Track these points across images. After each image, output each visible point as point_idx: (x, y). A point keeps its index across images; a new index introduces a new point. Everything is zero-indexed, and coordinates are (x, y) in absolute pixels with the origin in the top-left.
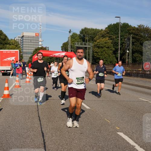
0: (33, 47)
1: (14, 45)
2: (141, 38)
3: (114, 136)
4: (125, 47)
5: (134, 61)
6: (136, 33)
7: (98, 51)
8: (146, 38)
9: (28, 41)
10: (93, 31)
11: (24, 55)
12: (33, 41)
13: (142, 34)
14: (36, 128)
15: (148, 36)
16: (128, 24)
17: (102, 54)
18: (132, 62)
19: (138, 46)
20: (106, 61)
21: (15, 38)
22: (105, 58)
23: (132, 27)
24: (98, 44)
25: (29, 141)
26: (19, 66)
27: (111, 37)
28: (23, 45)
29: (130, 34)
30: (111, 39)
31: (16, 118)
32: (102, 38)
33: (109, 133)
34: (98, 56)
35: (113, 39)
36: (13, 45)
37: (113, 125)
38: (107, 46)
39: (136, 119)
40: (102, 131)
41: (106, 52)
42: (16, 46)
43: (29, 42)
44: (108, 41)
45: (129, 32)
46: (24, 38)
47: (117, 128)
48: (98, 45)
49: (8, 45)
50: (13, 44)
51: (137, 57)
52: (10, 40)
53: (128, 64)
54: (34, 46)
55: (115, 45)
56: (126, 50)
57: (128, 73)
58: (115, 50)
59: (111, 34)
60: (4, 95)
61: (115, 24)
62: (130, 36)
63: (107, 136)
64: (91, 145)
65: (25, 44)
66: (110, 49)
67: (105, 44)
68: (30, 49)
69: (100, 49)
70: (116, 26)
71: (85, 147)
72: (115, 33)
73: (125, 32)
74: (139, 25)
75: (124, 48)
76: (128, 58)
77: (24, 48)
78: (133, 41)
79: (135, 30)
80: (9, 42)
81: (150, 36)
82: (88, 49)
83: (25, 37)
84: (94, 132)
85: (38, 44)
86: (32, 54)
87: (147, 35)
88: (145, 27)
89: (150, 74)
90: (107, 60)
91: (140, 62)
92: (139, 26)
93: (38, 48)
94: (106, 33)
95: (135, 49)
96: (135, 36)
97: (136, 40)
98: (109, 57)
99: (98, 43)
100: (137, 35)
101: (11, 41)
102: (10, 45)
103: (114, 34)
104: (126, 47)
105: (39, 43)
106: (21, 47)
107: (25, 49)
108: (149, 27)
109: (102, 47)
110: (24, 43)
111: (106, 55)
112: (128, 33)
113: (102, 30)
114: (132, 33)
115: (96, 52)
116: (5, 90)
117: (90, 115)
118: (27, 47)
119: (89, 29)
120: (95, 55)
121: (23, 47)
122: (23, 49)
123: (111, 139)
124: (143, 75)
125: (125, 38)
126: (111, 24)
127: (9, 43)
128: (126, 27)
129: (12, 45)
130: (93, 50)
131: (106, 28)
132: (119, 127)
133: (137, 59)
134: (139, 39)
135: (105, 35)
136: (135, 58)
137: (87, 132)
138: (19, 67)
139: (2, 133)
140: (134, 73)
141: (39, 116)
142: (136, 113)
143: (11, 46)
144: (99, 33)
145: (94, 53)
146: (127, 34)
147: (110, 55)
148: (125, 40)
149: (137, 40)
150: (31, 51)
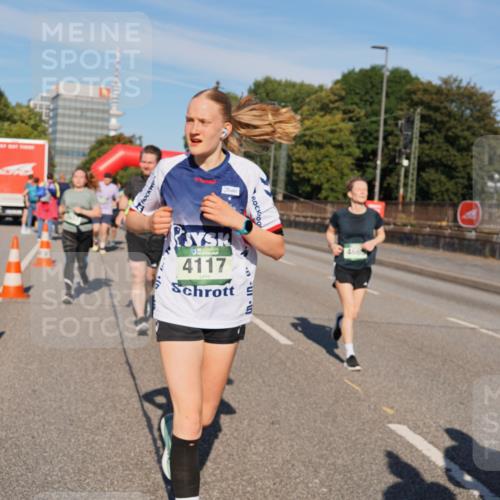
0: (91, 134)
1: (27, 124)
2: (448, 122)
3: (380, 435)
4: (398, 148)
5: (424, 195)
6: (434, 104)
7: (304, 158)
8: (467, 120)
9: (73, 112)
10: (294, 91)
11: (57, 160)
12: (89, 114)
13: (453, 107)
14: (125, 402)
15: (471, 116)
16: (407, 72)
17: (317, 167)
18: (416, 199)
19: (439, 148)
20: (332, 190)
21: (30, 100)
22: (328, 181)
23: (422, 83)
24: (308, 132)
25: (107, 440)
26: (48, 195)
27: (350, 112)
28: (55, 124)
29: (414, 104)
30: (350, 119)
31: (52, 366)
32: (322, 113)
33: (364, 424)
34: (305, 175)
35: (358, 119)
36: (23, 125)
37: (372, 399)
38: (335, 142)
39: (444, 383)
40: (340, 418)
41: (333, 160)
42: (35, 127)
43: (75, 117)
44: (342, 125)
45: (412, 100)
46: (61, 103)
47: (385, 408)
48: (307, 138)
49: (6, 124)
50: (23, 122)
51: (434, 181)
52: (13, 108)
53: (404, 204)
54: (94, 131)
55: (362, 139)
56: (400, 157)
57: (405, 234)
58: (362, 156)
59: (352, 104)
60: (6, 288)
61: (367, 71)
62: (414, 113)
63: (358, 436)
64: (310, 461)
65: (63, 124)
66: (345, 152)
67: (330, 135)
68: (79, 141)
69: (313, 152)
70: (370, 77)
71: (290, 466)
72: (366, 101)
73: (397, 98)
74: (445, 76)
75: (395, 150)
76: (405, 185)
77: (59, 136)
78: (424, 130)
79: (431, 94)
80: (10, 112)
81: (478, 114)
82: (276, 149)
83: (65, 100)
84: (315, 421)
85: (105, 124)
86: (84, 155)
87: (471, 110)
88: (464, 84)
89: (477, 240)
90: (334, 187)
91: (443, 200)
92: (446, 82)
93: (108, 136)
94: (336, 98)
95: (428, 155)
96: (431, 113)
97: (432, 126)
98: (342, 178)
99: (307, 129)
100: (437, 109)
101: (19, 111)
102: (14, 122)
103: (361, 105)
104: (401, 146)
105: (108, 120)
106: (50, 130)
107: (62, 140)
108: (478, 86)
109: (320, 146)
110: (60, 119)
111: (333, 172)
112: (409, 101)
113: (321, 88)
114: (421, 103)
115: (300, 161)
116: (8, 270)
117: (294, 363)
118: (69, 132)
119: (279, 83)
120: (296, 171)
121: (55, 132)
122: (54, 140)
123: (372, 446)
124: (456, 241)
125: (397, 119)
126: (353, 70)
127: (11, 116)
128: (404, 81)
129: (19, 123)
130: (290, 153)
131: (337, 82)
132: (392, 408)
133: (434, 190)
134: (443, 123)
135: (331, 106)
136: (428, 185)
137: (292, 418)
138: (47, 198)
139: (15, 413)
140: (424, 235)
141: (128, 363)
142: (443, 365)
143: (15, 128)
144: (313, 97)
145: (292, 162)
146: (405, 105)
147: (346, 171)
148: (397, 125)
149: (435, 127)
150: (82, 146)
